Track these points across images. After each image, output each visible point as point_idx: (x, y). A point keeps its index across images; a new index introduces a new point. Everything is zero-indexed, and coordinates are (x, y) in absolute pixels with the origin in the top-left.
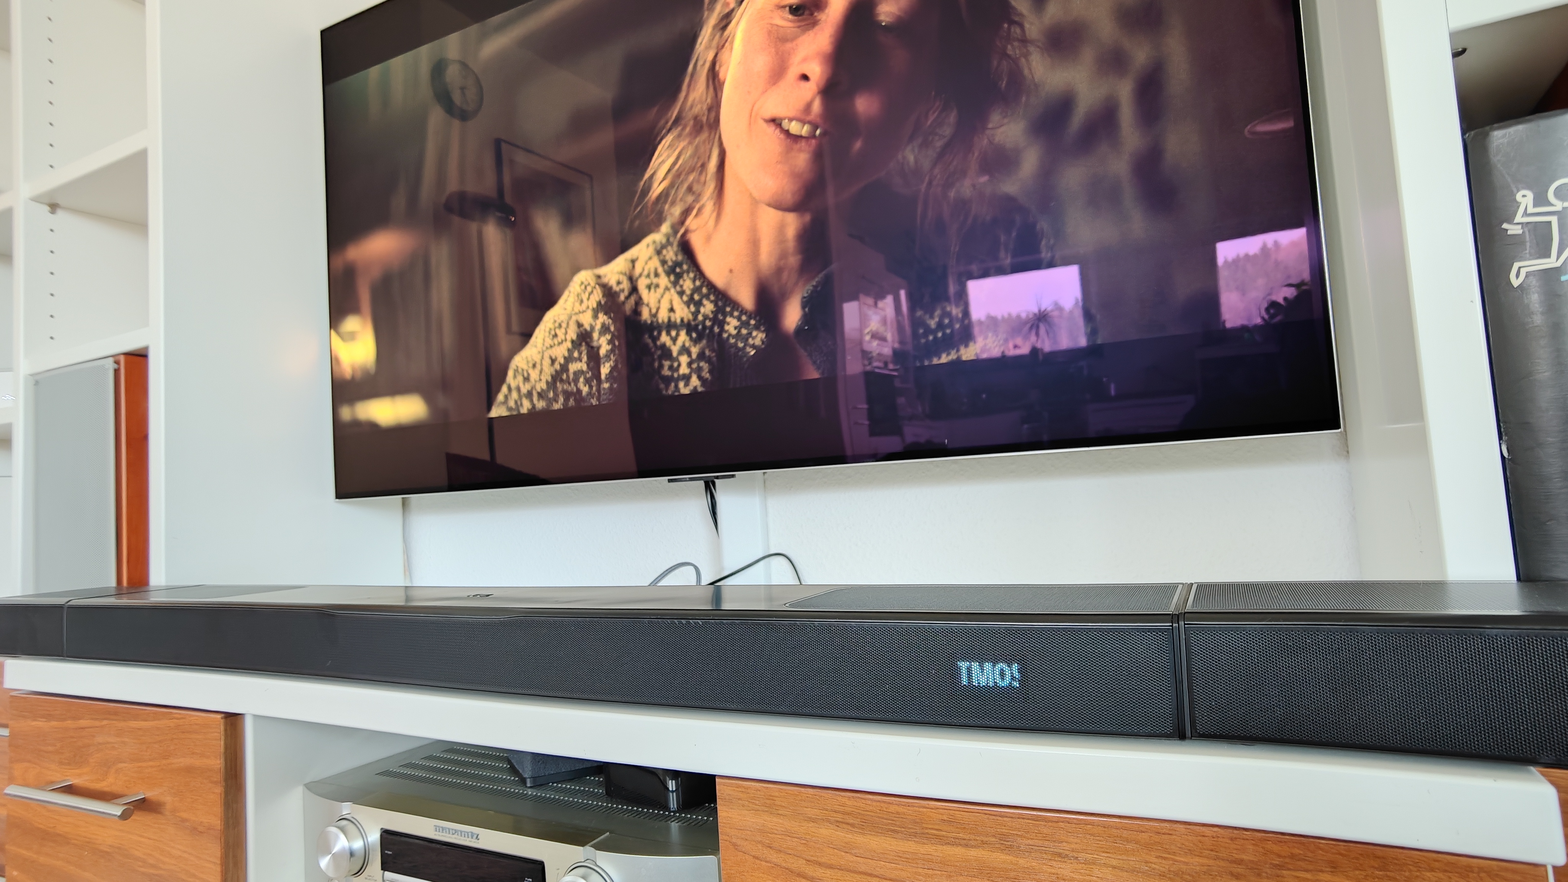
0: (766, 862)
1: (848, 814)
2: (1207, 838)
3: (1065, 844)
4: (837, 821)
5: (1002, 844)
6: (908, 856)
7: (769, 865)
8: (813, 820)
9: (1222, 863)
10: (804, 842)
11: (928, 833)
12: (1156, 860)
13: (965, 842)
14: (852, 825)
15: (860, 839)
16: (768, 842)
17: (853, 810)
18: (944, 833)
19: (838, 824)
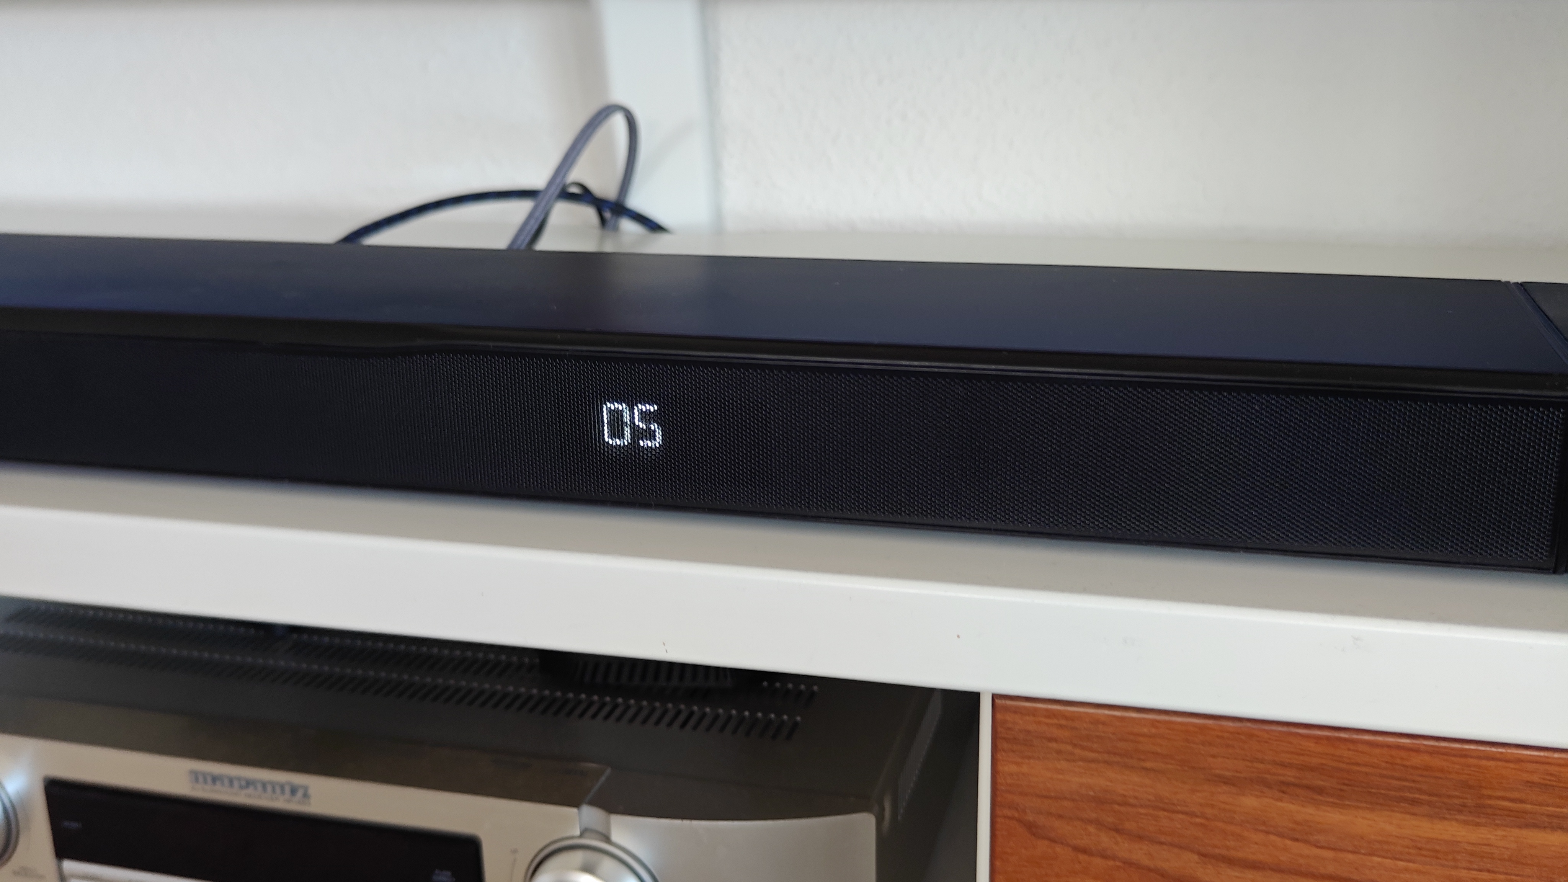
0: (1104, 857)
1: (1312, 769)
4: (1283, 783)
6: (1438, 847)
7: (1110, 863)
8: (1226, 781)
10: (1198, 820)
11: (1490, 806)
14: (1320, 791)
15: (1333, 816)
16: (1110, 820)
17: (1323, 761)
18: (1528, 807)
19: (1284, 788)
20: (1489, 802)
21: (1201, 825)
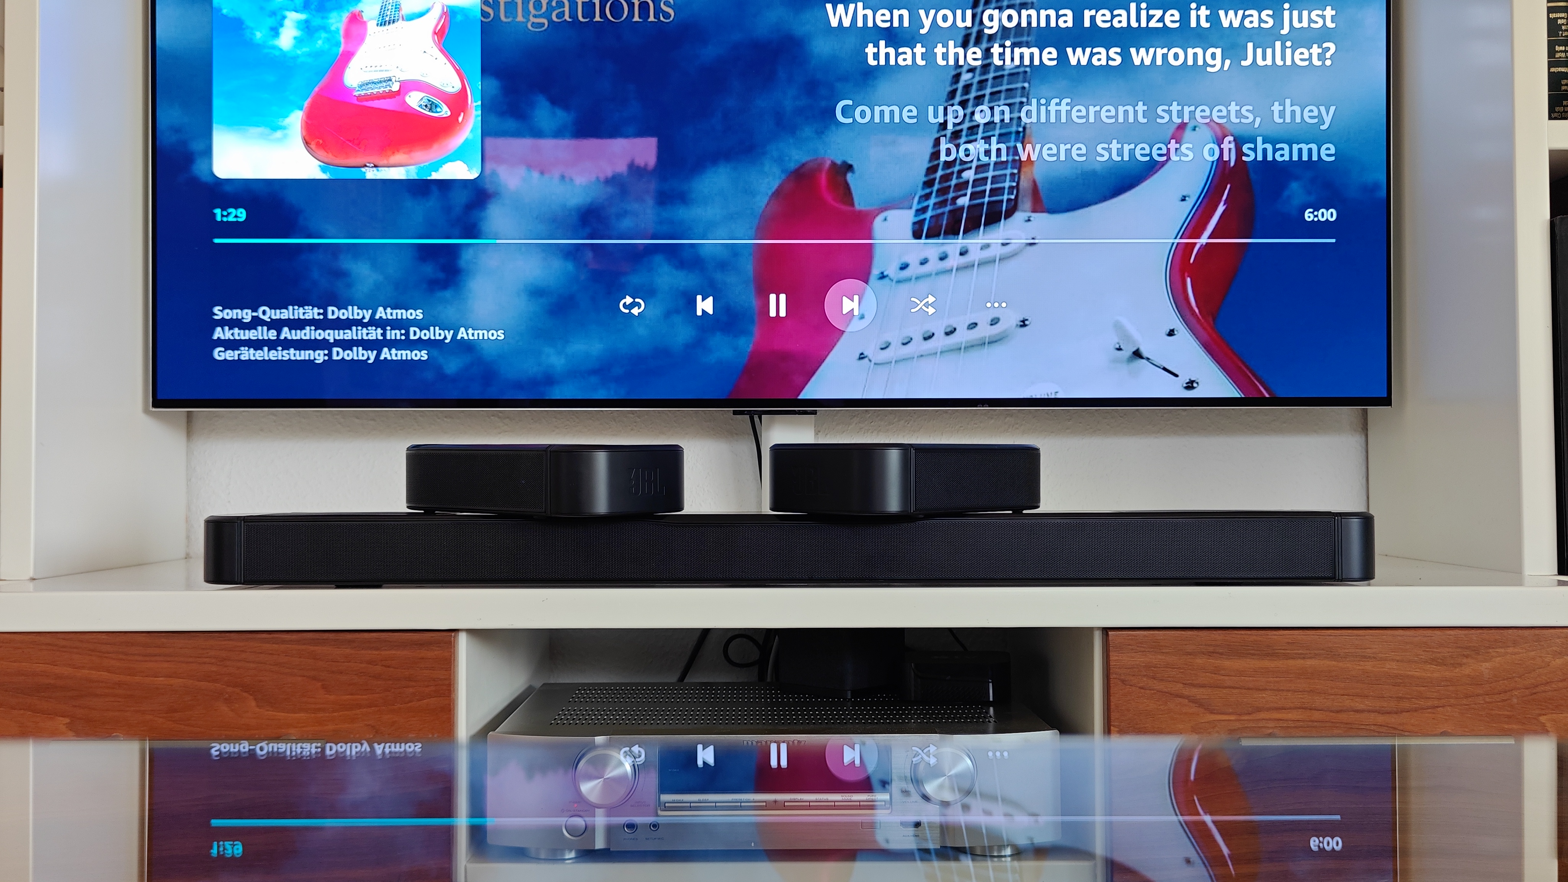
0: (1150, 690)
1: (1220, 646)
2: (1451, 636)
3: (1368, 650)
5: (1329, 654)
6: (1262, 671)
7: (1153, 692)
8: (1190, 654)
9: (1459, 650)
10: (1182, 671)
11: (1277, 653)
12: (1423, 653)
13: (1303, 655)
14: (1222, 654)
15: (1227, 663)
16: (1152, 674)
17: (1222, 643)
18: (1290, 651)
19: (1210, 654)
20: (1277, 651)
21: (1183, 672)
